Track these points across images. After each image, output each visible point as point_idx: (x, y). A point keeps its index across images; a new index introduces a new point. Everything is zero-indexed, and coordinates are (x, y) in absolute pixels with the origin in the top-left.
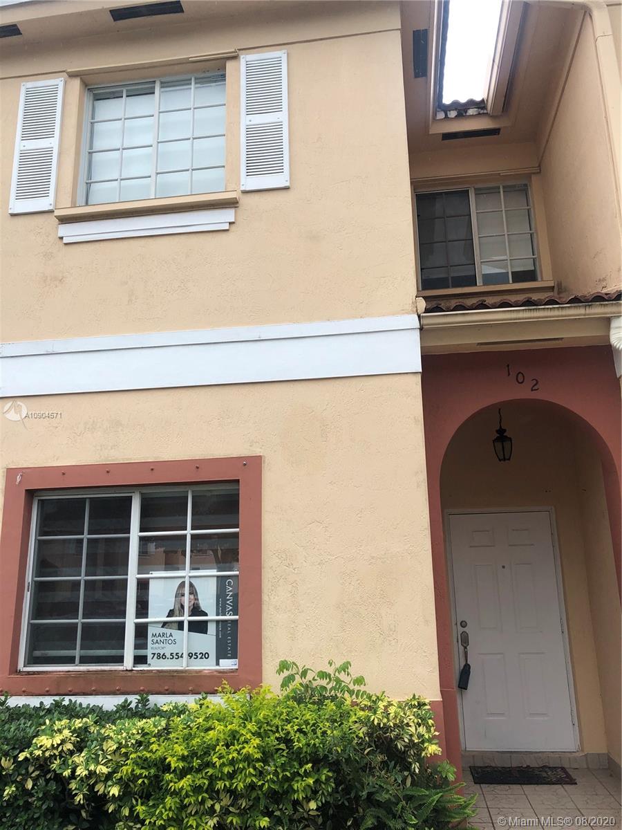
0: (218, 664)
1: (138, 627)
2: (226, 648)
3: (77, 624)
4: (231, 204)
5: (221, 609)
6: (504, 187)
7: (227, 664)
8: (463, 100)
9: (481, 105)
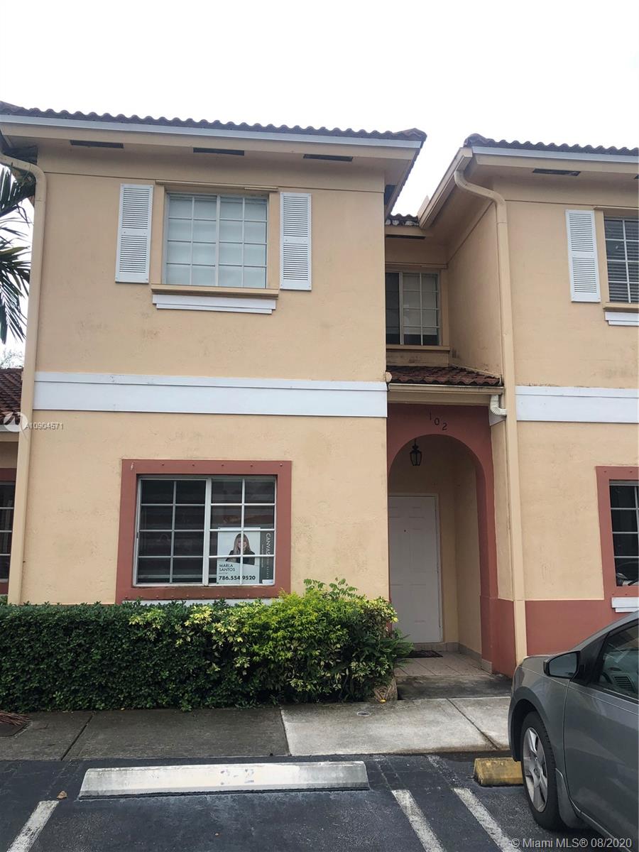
0: (261, 582)
1: (211, 560)
2: (266, 573)
3: (170, 559)
4: (274, 297)
5: (263, 550)
6: (422, 274)
7: (266, 582)
8: (404, 215)
9: (415, 220)
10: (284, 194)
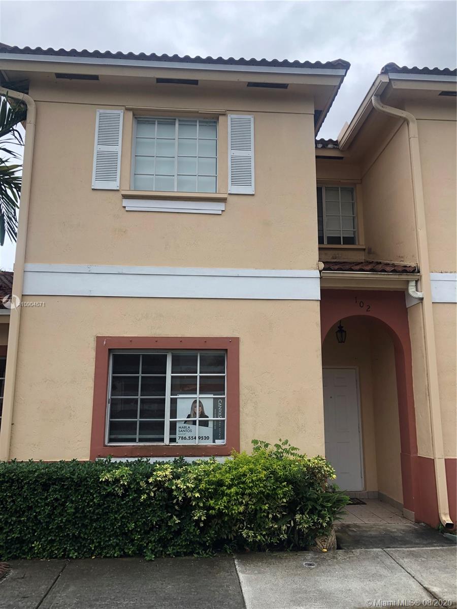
0: (214, 442)
1: (171, 422)
2: (217, 435)
3: (136, 421)
4: (223, 200)
5: (215, 414)
6: (341, 188)
7: (219, 442)
8: (326, 139)
9: (335, 143)
10: (231, 116)
